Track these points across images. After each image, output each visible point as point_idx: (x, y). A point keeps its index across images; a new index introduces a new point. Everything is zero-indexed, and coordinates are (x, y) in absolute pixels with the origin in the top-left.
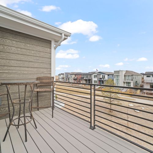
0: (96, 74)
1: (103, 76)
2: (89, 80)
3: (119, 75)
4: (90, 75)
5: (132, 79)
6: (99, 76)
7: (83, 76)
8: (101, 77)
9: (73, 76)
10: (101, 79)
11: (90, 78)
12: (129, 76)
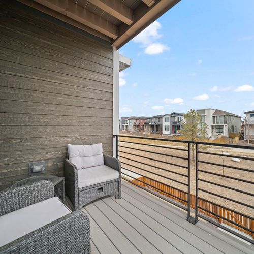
0: (168, 117)
1: (178, 118)
2: (158, 126)
3: (204, 116)
4: (159, 118)
5: (226, 122)
6: (172, 118)
7: (147, 121)
8: (176, 120)
9: (134, 121)
10: (175, 123)
11: (159, 123)
12: (220, 116)
